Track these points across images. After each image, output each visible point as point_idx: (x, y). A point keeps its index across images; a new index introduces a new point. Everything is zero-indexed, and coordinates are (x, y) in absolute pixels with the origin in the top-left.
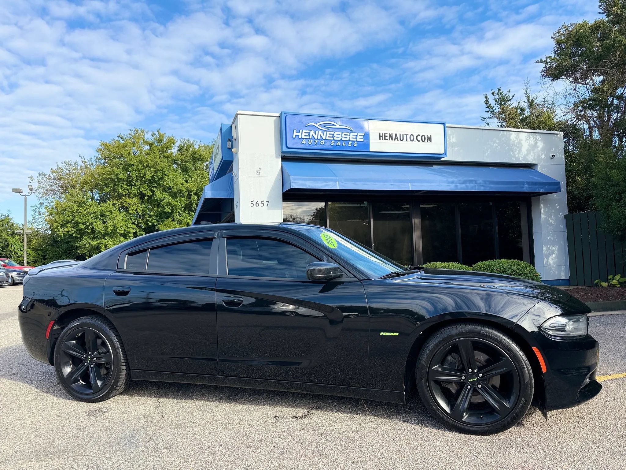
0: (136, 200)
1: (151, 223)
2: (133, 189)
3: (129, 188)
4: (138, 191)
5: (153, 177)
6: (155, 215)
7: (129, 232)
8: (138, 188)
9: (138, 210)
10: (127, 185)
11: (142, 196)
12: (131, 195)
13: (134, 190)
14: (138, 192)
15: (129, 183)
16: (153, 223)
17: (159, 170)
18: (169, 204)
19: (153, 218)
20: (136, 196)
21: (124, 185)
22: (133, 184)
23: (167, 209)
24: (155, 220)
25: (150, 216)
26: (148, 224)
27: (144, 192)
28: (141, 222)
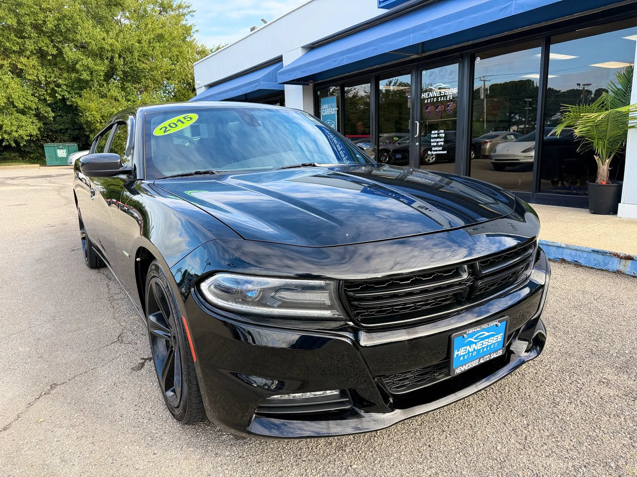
0: (34, 61)
1: (60, 95)
2: (27, 43)
3: (20, 41)
4: (35, 47)
5: (57, 26)
6: (65, 85)
7: (30, 108)
8: (34, 42)
9: (40, 75)
10: (16, 36)
11: (41, 54)
12: (28, 53)
13: (30, 45)
14: (37, 48)
15: (20, 33)
16: (64, 96)
17: (65, 16)
18: (87, 68)
19: (62, 89)
20: (34, 54)
21: (13, 36)
22: (27, 35)
23: (85, 76)
24: (66, 92)
25: (59, 86)
26: (57, 97)
27: (45, 48)
28: (44, 94)
